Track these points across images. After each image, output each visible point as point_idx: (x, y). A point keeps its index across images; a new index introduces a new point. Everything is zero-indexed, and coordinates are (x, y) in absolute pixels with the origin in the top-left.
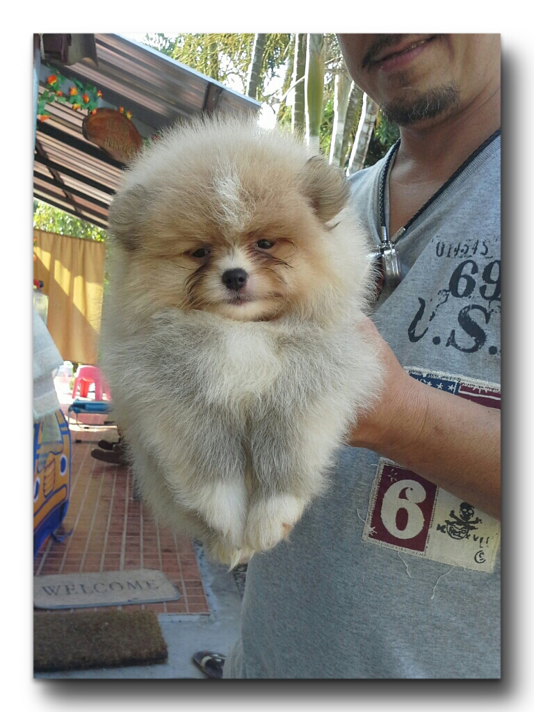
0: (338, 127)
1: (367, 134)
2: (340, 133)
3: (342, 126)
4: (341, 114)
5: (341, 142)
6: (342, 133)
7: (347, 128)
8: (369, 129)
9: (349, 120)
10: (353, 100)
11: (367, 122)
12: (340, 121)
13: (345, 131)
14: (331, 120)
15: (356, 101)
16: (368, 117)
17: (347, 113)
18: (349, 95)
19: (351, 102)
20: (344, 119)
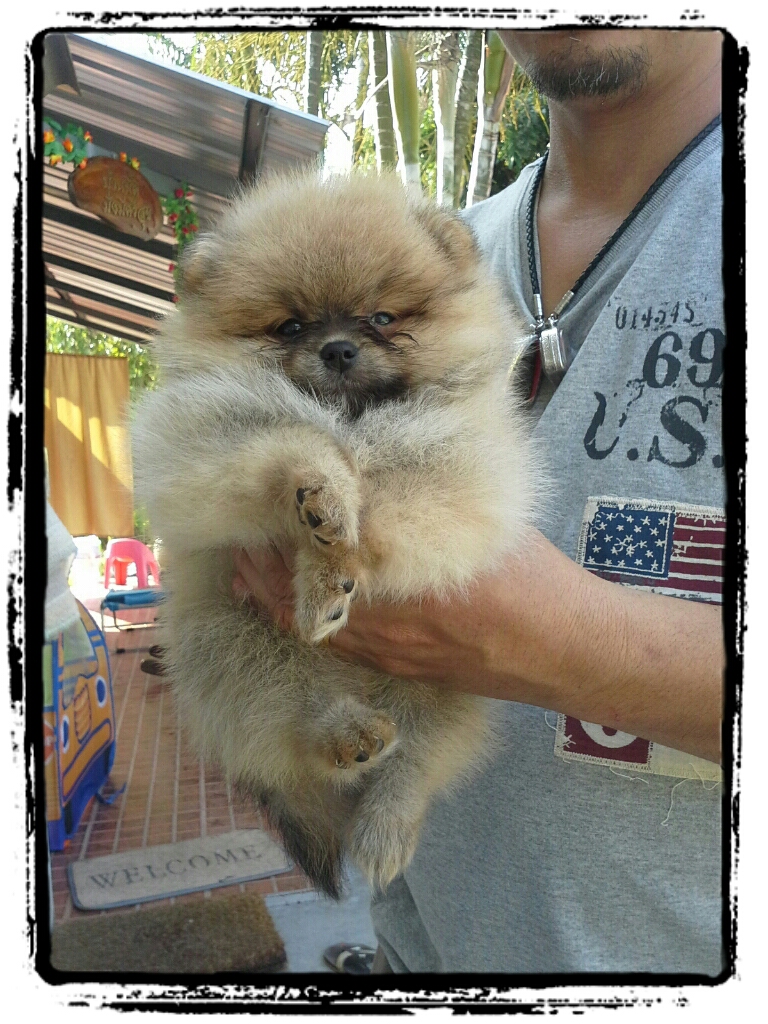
0: (444, 147)
1: (490, 152)
2: (448, 156)
3: (451, 145)
4: (447, 128)
5: (452, 169)
6: (452, 155)
7: (458, 147)
8: (491, 145)
9: (460, 136)
10: (462, 104)
11: (488, 135)
12: (447, 138)
13: (456, 151)
14: (432, 139)
15: (467, 106)
16: (488, 126)
17: (456, 126)
18: (456, 98)
19: (460, 108)
20: (452, 134)
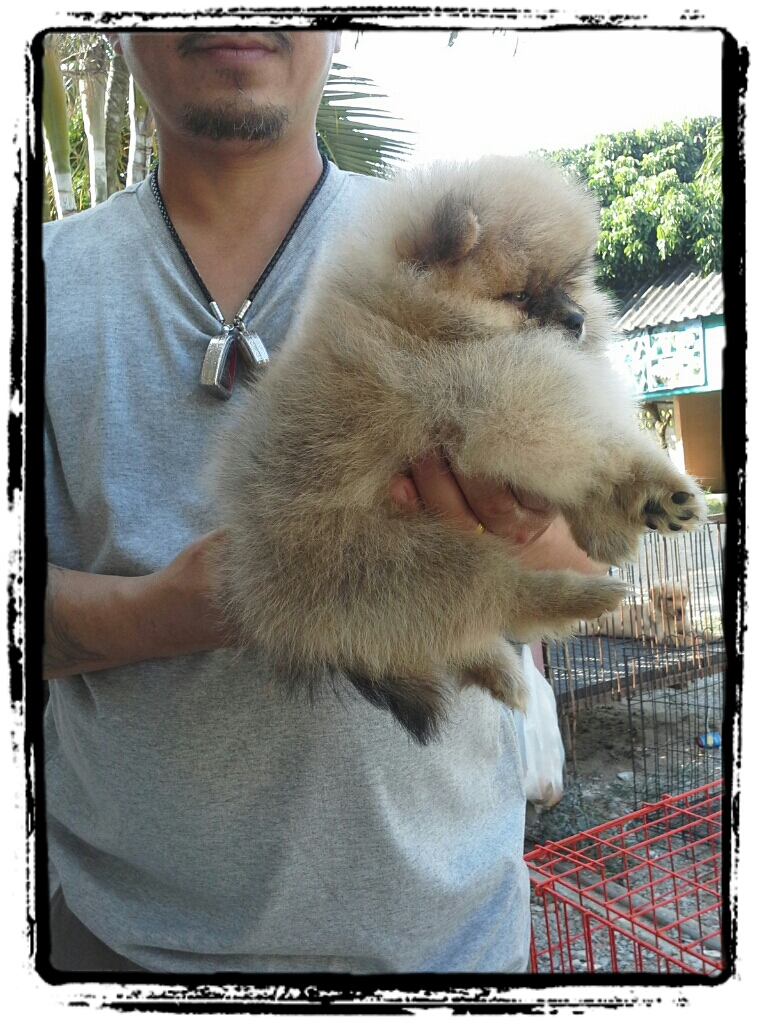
0: (96, 159)
1: (144, 166)
3: (103, 156)
4: (97, 139)
5: (105, 180)
6: (105, 167)
7: (110, 158)
8: (145, 159)
9: (111, 147)
10: (112, 116)
11: (142, 149)
12: (97, 148)
13: (108, 163)
15: (117, 118)
16: (141, 140)
17: (107, 138)
18: (106, 109)
19: (110, 120)
20: (104, 145)
